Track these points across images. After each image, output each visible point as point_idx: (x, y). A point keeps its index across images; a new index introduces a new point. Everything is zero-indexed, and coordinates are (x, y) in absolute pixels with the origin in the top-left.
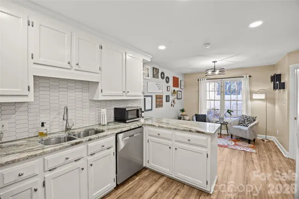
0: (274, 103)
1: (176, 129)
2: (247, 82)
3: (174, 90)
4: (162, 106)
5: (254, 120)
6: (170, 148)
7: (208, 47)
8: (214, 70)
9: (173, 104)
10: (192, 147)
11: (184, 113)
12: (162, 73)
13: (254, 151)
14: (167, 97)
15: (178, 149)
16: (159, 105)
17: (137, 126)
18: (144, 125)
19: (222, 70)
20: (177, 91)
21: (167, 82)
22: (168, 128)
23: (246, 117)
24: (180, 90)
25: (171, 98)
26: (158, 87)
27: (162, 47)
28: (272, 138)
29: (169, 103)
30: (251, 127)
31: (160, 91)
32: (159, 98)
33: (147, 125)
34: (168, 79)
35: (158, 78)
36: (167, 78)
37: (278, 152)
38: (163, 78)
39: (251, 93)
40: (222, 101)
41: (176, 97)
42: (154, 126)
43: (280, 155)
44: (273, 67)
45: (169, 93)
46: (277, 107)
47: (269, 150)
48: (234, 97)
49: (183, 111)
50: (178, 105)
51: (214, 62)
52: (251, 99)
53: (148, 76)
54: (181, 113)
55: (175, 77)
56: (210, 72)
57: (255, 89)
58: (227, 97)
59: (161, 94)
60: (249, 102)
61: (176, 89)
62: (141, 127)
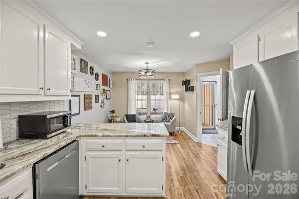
0: (184, 102)
1: (127, 136)
2: (168, 84)
3: (104, 89)
4: (91, 108)
5: (173, 116)
6: (119, 160)
7: (151, 46)
8: (147, 71)
9: (102, 105)
10: (146, 154)
11: (114, 115)
12: (91, 68)
13: (177, 142)
14: (97, 97)
15: (130, 160)
16: (88, 107)
17: (69, 141)
18: (80, 136)
19: (154, 72)
20: (107, 90)
21: (97, 79)
22: (117, 136)
23: (167, 114)
24: (109, 89)
25: (101, 98)
26: (87, 84)
27: (102, 34)
28: (183, 129)
29: (99, 104)
30: (173, 122)
31: (89, 90)
32: (87, 98)
33: (83, 136)
34: (98, 76)
35: (86, 73)
36: (97, 74)
37: (190, 139)
38: (92, 74)
39: (170, 94)
40: (149, 100)
41: (105, 97)
42: (95, 136)
43: (192, 141)
44: (183, 74)
45: (98, 93)
46: (186, 105)
47: (185, 139)
48: (158, 97)
49: (113, 112)
50: (108, 106)
51: (147, 63)
52: (170, 99)
53: (75, 69)
54: (111, 115)
55: (105, 75)
56: (143, 73)
57: (173, 91)
58: (152, 97)
59: (91, 93)
60: (169, 101)
61: (106, 88)
62: (75, 141)
